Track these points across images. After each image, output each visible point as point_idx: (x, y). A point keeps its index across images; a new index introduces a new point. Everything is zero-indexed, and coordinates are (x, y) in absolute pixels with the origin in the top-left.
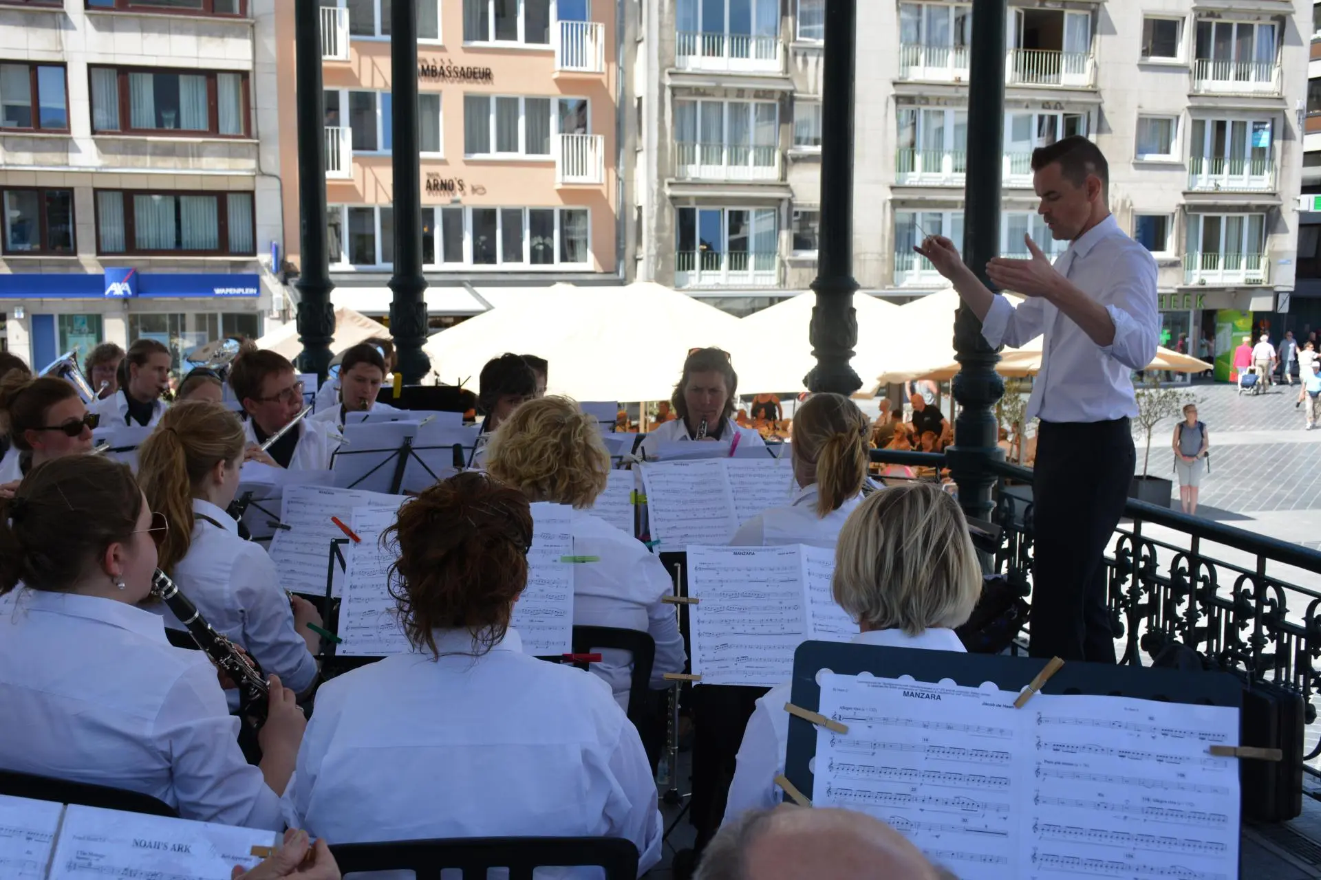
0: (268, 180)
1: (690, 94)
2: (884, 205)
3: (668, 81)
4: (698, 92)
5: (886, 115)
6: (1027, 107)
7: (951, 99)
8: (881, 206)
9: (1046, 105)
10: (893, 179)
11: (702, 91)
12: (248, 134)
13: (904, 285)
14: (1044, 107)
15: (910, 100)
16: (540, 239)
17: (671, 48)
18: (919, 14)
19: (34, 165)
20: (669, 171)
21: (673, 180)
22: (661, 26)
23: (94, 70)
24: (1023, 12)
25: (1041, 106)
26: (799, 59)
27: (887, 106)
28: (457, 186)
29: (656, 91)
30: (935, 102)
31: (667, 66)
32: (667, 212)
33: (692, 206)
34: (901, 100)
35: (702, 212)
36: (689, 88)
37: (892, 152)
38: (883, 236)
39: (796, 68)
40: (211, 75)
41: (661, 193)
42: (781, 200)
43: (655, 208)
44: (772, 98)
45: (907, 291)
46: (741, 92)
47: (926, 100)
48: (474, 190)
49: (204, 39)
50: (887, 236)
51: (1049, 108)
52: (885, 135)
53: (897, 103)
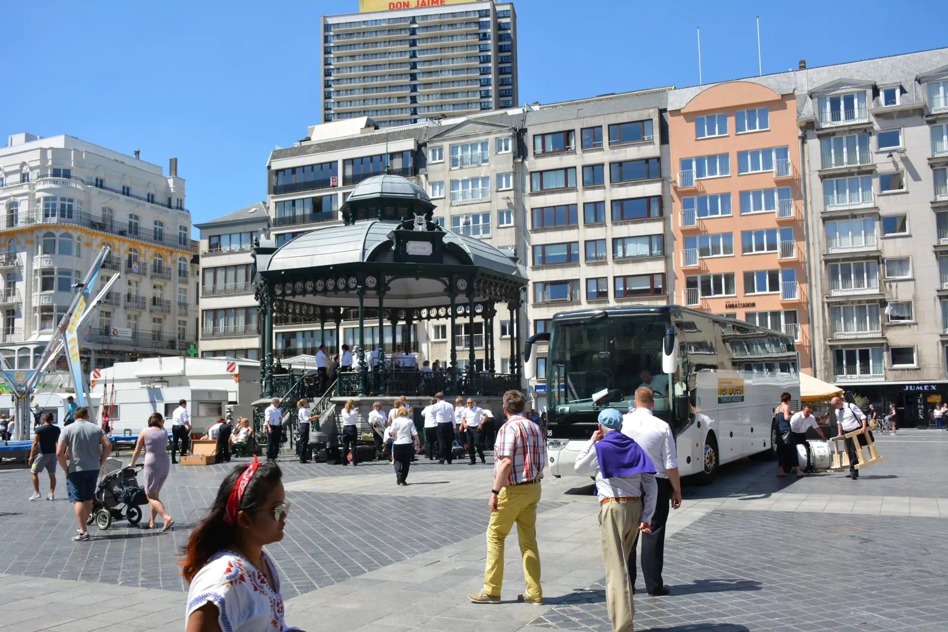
1: (837, 304)
2: (938, 343)
3: (825, 300)
4: (840, 303)
5: (935, 305)
8: (936, 343)
10: (941, 332)
11: (842, 303)
15: (947, 297)
17: (826, 287)
20: (828, 335)
21: (830, 339)
22: (821, 279)
26: (888, 284)
27: (935, 301)
29: (820, 305)
31: (825, 295)
32: (828, 352)
33: (840, 349)
34: (942, 297)
36: (836, 302)
38: (938, 357)
39: (886, 289)
41: (825, 344)
42: (883, 344)
43: (822, 350)
44: (875, 302)
46: (860, 302)
50: (940, 356)
52: (935, 313)
53: (940, 299)
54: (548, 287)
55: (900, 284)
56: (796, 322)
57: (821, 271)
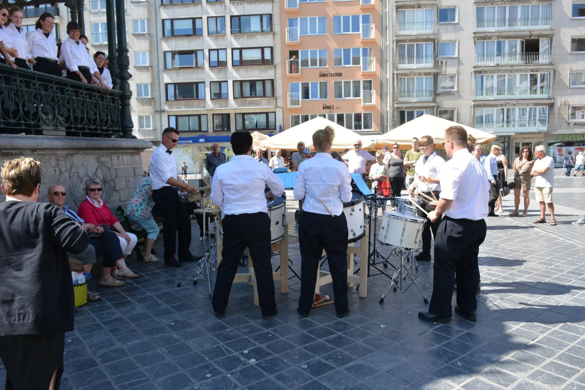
0: (279, 108)
1: (403, 76)
3: (395, 72)
4: (405, 75)
5: (471, 78)
6: (525, 72)
7: (495, 71)
8: (470, 107)
9: (532, 70)
10: (474, 98)
11: (407, 74)
12: (273, 96)
14: (531, 71)
15: (480, 72)
16: (357, 122)
17: (396, 62)
18: (483, 44)
20: (396, 99)
21: (397, 102)
22: (393, 55)
23: (235, 82)
24: (524, 41)
26: (440, 62)
27: (471, 75)
28: (332, 107)
29: (392, 75)
30: (489, 72)
31: (395, 67)
32: (395, 112)
33: (404, 110)
35: (408, 112)
36: (402, 74)
37: (474, 89)
38: (471, 117)
39: (439, 65)
40: (264, 81)
41: (393, 106)
42: (434, 107)
43: (392, 111)
44: (430, 75)
46: (420, 74)
47: (485, 72)
48: (337, 108)
51: (534, 72)
52: (471, 84)
53: (475, 73)
54: (177, 56)
55: (448, 61)
56: (371, 89)
57: (393, 49)
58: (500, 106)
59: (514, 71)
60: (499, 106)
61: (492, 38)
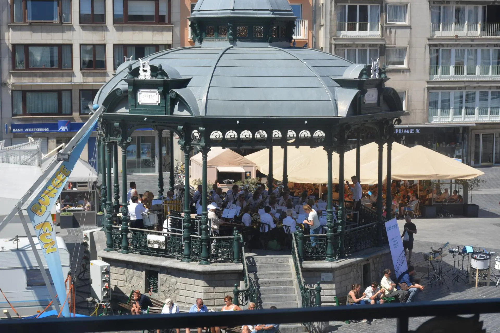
1: (343, 47)
3: (333, 42)
4: (346, 45)
5: (425, 52)
6: (487, 46)
7: (453, 44)
8: (423, 90)
10: (428, 79)
11: (347, 45)
13: (433, 122)
14: (495, 46)
15: (435, 45)
17: (335, 28)
18: (440, 9)
19: (94, 82)
22: (331, 20)
23: (116, 46)
24: (486, 8)
25: (493, 46)
26: (388, 31)
27: (425, 48)
29: (328, 46)
30: (446, 46)
31: (333, 36)
34: (431, 46)
36: (342, 44)
37: (428, 66)
38: (424, 102)
39: (387, 35)
40: (157, 46)
44: (376, 47)
45: (434, 125)
46: (363, 45)
47: (443, 45)
49: (155, 32)
50: (425, 102)
51: (497, 47)
52: (425, 60)
53: (430, 47)
55: (399, 31)
57: (331, 11)
58: (459, 89)
59: (474, 46)
60: (457, 88)
61: (450, 3)
